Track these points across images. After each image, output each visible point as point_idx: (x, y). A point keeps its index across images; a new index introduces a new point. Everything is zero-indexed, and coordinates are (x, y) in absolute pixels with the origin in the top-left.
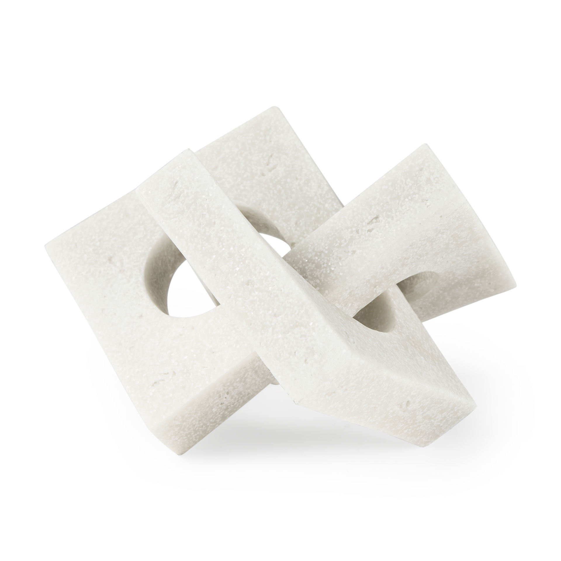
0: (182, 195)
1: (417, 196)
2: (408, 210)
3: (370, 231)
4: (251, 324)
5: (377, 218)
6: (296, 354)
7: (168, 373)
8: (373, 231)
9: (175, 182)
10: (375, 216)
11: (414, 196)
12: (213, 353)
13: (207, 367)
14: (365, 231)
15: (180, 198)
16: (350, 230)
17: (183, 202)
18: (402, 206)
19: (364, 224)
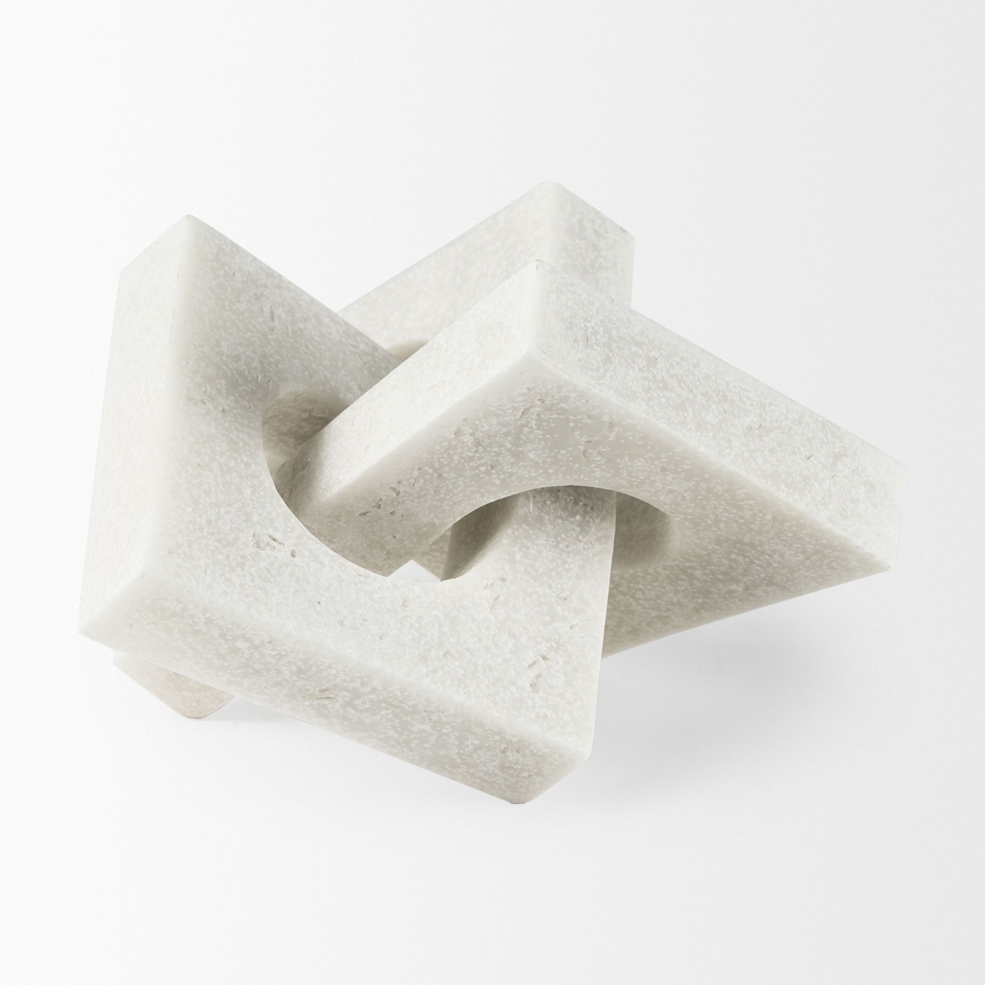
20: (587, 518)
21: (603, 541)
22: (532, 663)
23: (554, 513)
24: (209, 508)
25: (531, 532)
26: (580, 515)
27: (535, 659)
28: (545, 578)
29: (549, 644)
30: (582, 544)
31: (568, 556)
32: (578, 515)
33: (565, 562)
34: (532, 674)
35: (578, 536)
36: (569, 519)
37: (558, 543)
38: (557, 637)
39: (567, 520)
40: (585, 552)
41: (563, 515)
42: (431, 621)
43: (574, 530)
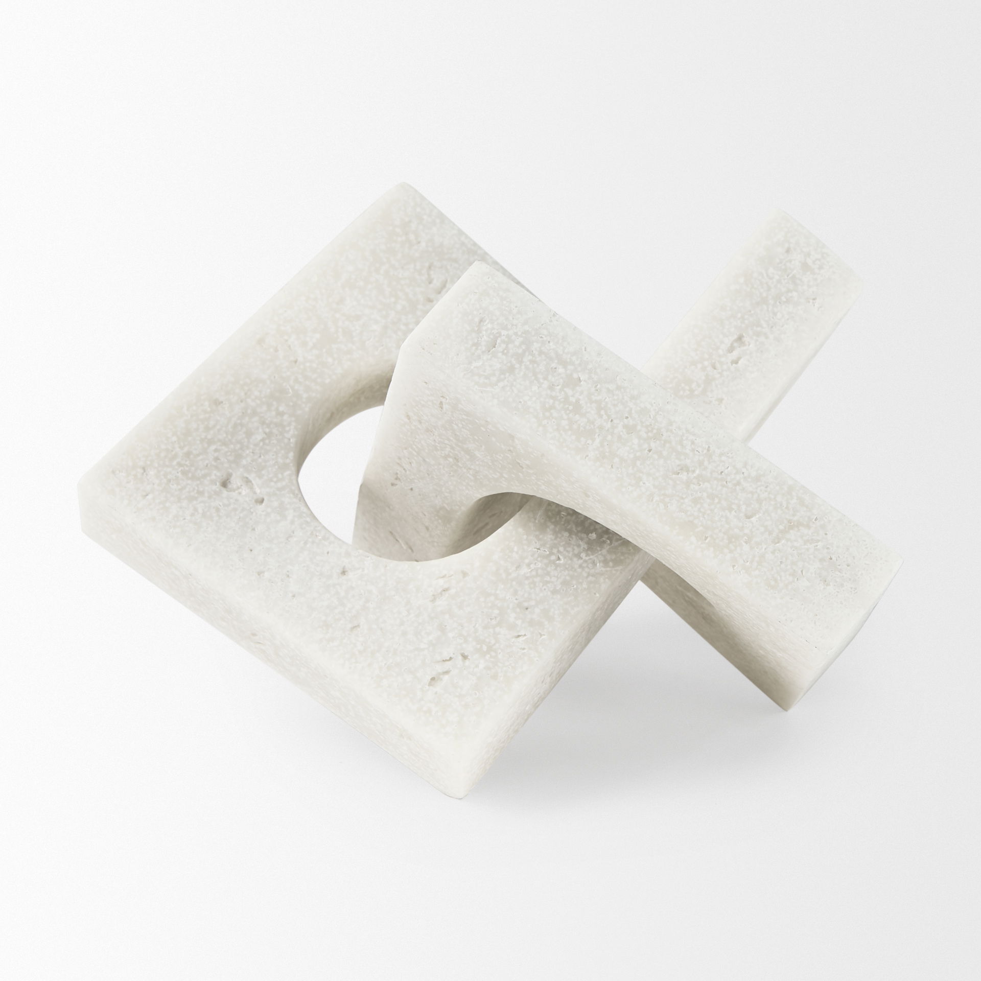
0: (498, 341)
1: (795, 294)
2: (788, 319)
3: (736, 362)
4: (706, 538)
5: (740, 339)
6: (804, 574)
7: (451, 658)
8: (740, 362)
9: (477, 320)
10: (735, 337)
11: (790, 295)
12: (527, 609)
13: (525, 635)
14: (727, 363)
15: (496, 346)
16: (699, 366)
17: (505, 351)
18: (775, 314)
19: (721, 352)
20: (604, 539)
21: (611, 564)
22: (448, 659)
23: (564, 525)
24: (198, 442)
25: (525, 537)
26: (595, 534)
27: (452, 656)
28: (514, 583)
29: (479, 646)
30: (581, 561)
31: (556, 569)
32: (594, 533)
33: (548, 574)
34: (439, 668)
35: (580, 553)
36: (579, 534)
37: (551, 554)
38: (493, 642)
39: (576, 535)
40: (579, 570)
41: (574, 529)
42: (361, 594)
43: (579, 546)
